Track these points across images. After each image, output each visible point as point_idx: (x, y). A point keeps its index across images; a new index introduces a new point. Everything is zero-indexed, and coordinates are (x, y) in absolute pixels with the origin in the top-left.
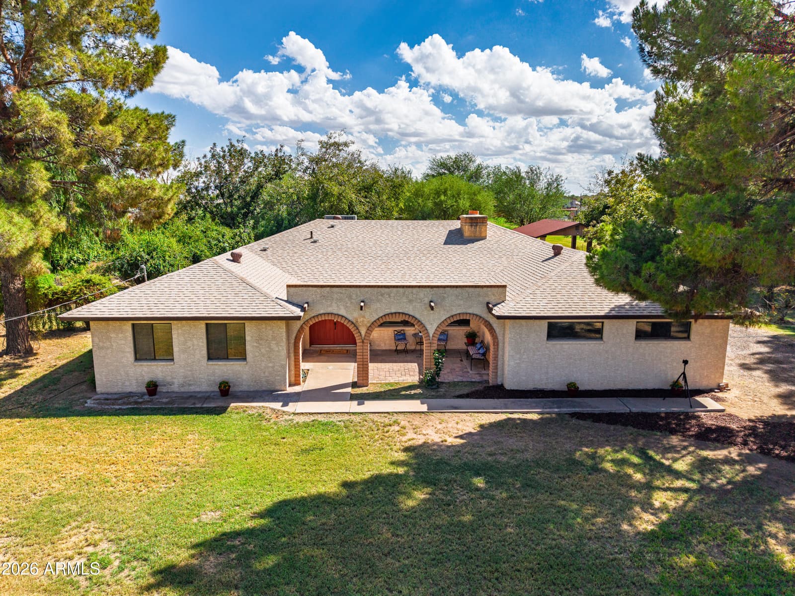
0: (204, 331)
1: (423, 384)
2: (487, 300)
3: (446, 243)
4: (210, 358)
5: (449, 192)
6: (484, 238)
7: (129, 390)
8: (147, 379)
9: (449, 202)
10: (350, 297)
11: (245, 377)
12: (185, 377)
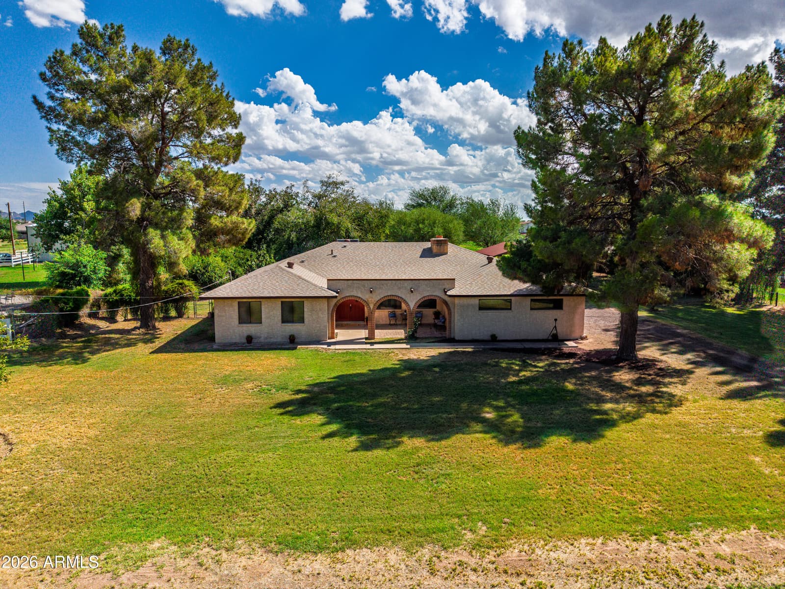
0: (280, 305)
1: (406, 338)
2: (444, 287)
3: (421, 257)
4: (283, 322)
5: (426, 222)
6: (446, 253)
7: (234, 341)
8: (246, 335)
9: (426, 229)
10: (364, 286)
11: (303, 333)
12: (268, 333)
